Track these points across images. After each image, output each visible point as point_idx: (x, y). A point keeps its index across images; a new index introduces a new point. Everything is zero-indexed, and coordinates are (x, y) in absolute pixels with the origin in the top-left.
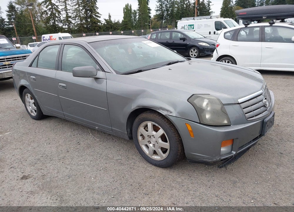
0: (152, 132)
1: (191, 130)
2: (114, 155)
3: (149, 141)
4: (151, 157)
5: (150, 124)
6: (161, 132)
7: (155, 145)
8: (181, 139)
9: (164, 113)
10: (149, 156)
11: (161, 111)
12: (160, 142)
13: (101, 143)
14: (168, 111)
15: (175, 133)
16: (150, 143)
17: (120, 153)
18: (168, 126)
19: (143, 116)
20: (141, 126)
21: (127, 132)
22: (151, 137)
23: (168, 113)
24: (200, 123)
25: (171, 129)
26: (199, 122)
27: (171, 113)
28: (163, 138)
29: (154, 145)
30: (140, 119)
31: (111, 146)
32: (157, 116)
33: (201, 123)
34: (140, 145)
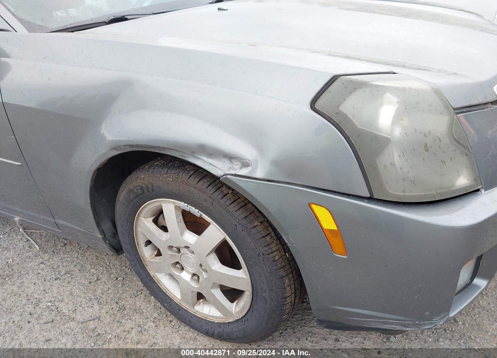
0: (182, 234)
1: (335, 228)
2: (79, 299)
3: (178, 263)
4: (190, 310)
5: (170, 209)
6: (215, 234)
7: (199, 277)
8: (291, 255)
9: (218, 168)
10: (185, 306)
11: (203, 162)
12: (213, 268)
13: (46, 256)
14: (230, 157)
15: (268, 238)
16: (183, 269)
17: (99, 292)
18: (240, 214)
19: (140, 182)
20: (143, 214)
21: (102, 232)
22: (183, 250)
23: (233, 168)
24: (371, 199)
25: (250, 226)
26: (368, 195)
27: (245, 164)
28: (225, 254)
29: (194, 275)
30: (131, 191)
31: (72, 266)
32: (193, 181)
33: (375, 197)
34: (152, 273)
